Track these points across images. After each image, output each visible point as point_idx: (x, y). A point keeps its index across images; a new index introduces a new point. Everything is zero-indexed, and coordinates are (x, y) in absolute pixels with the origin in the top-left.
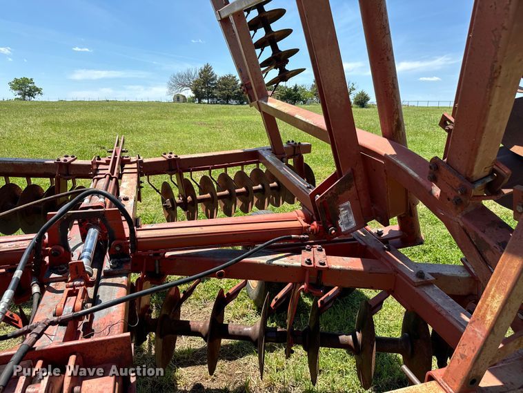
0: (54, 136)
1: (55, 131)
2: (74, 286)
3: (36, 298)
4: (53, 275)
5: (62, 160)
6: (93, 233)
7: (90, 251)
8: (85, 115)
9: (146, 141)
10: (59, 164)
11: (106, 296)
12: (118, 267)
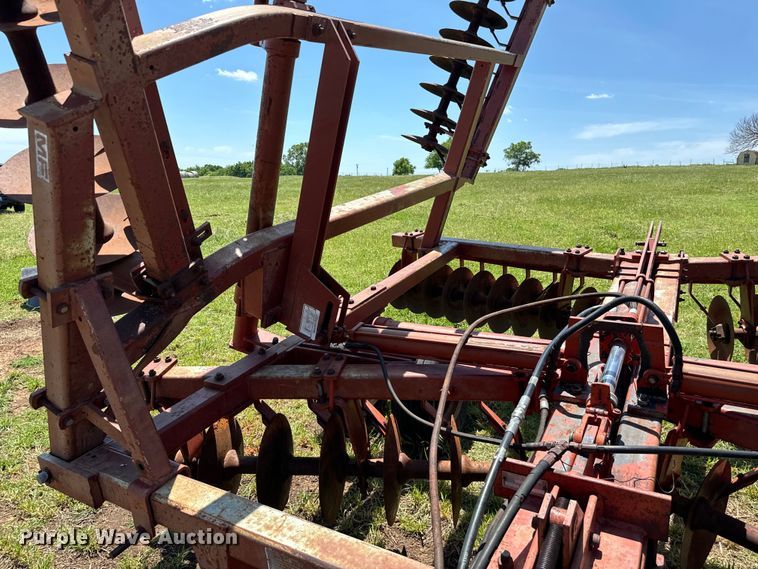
0: (550, 217)
1: (552, 210)
2: (595, 413)
3: (544, 414)
4: (565, 394)
5: (574, 250)
6: (617, 351)
7: (614, 375)
8: (592, 189)
9: (682, 228)
10: (569, 256)
11: (630, 439)
12: (648, 406)
